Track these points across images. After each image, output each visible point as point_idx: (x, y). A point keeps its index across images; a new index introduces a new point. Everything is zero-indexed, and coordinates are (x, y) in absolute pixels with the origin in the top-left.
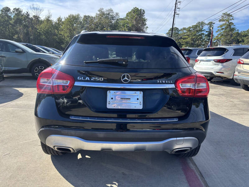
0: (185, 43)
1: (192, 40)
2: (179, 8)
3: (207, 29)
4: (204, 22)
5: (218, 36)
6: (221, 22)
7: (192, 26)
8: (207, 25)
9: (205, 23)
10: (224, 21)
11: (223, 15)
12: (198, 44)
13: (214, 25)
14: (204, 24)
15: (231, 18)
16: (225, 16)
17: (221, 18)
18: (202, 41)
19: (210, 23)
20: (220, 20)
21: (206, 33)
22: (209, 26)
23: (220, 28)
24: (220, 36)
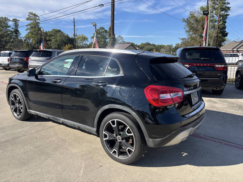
3: (12, 26)
4: (8, 18)
5: (29, 35)
6: (29, 21)
8: (12, 21)
9: (9, 19)
10: (32, 20)
11: (29, 14)
12: (6, 40)
13: (19, 22)
15: (38, 18)
16: (31, 15)
17: (28, 17)
18: (11, 38)
19: (14, 19)
20: (28, 19)
21: (13, 30)
22: (14, 23)
23: (29, 27)
24: (30, 34)
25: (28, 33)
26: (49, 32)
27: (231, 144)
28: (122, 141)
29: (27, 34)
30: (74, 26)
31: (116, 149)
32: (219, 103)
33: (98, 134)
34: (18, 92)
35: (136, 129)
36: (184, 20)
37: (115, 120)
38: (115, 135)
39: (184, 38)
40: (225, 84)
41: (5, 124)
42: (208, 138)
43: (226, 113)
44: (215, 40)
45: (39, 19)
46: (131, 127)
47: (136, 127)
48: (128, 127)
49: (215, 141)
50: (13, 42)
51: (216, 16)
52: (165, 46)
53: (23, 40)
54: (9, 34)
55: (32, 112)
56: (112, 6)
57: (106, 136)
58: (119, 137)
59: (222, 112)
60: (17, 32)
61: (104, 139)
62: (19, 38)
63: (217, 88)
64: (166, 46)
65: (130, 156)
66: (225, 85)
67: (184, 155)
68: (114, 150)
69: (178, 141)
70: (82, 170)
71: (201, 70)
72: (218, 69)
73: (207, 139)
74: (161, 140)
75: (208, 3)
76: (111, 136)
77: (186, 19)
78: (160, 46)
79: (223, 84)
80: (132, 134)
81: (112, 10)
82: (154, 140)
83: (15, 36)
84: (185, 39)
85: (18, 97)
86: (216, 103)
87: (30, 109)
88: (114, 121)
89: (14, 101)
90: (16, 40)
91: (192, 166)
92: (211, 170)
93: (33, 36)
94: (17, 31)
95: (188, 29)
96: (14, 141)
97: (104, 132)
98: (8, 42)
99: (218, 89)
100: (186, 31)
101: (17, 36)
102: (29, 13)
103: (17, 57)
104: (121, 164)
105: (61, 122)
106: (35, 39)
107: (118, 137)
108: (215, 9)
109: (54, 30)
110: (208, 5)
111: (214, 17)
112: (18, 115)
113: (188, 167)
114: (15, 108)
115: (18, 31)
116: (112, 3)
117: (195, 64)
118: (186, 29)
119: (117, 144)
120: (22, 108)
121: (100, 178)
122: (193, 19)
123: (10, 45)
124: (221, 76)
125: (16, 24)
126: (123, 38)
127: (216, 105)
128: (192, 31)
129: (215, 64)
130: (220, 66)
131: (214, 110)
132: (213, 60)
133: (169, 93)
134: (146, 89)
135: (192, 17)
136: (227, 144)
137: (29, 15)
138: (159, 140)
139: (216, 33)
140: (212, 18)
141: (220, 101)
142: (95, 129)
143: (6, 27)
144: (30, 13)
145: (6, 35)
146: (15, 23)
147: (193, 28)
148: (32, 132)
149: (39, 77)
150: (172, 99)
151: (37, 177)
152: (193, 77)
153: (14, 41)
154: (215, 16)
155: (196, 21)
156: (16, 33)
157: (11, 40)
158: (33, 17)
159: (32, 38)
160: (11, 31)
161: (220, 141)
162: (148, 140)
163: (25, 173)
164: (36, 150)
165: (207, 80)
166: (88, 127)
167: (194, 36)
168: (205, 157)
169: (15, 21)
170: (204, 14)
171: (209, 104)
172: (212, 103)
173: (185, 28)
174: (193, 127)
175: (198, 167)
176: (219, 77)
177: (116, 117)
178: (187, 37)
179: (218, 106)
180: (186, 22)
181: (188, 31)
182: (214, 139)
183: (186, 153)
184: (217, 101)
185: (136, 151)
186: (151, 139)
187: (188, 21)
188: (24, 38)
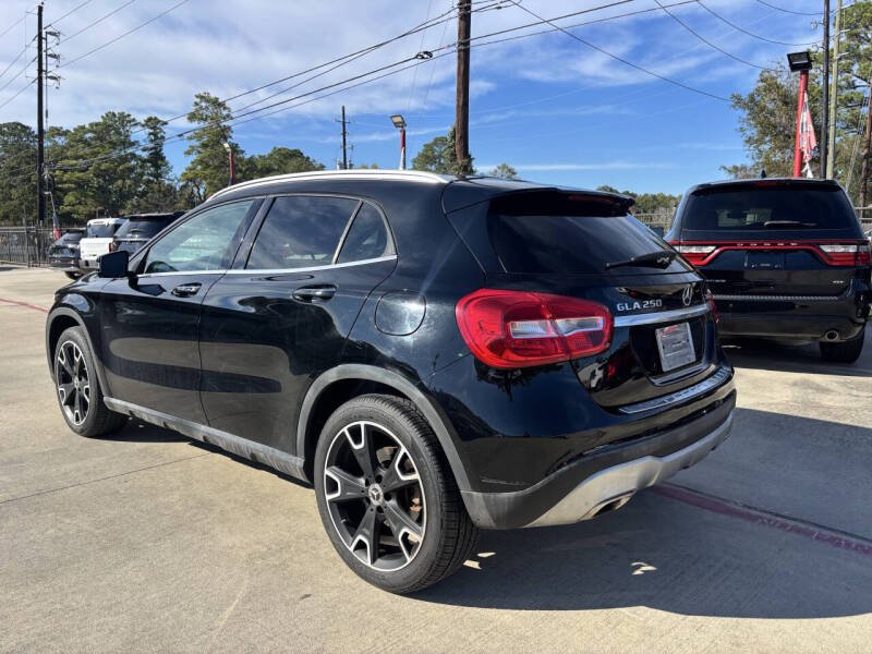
0: (73, 186)
1: (99, 174)
2: (54, 56)
3: (144, 140)
4: (129, 115)
5: (194, 169)
6: (196, 122)
7: (91, 125)
8: (143, 126)
9: (134, 120)
10: (205, 120)
11: (198, 100)
12: (121, 190)
13: (165, 128)
14: (130, 122)
15: (225, 113)
16: (204, 104)
17: (193, 109)
18: (137, 182)
19: (150, 119)
20: (192, 117)
21: (145, 155)
22: (148, 130)
23: (195, 143)
24: (199, 167)
25: (192, 163)
26: (260, 157)
27: (845, 537)
28: (386, 502)
29: (191, 165)
30: (344, 134)
31: (365, 535)
32: (840, 394)
33: (309, 478)
34: (77, 337)
35: (430, 454)
36: (738, 101)
37: (362, 424)
38: (362, 481)
39: (739, 165)
40: (862, 320)
41: (29, 448)
42: (758, 513)
43: (856, 428)
44: (860, 173)
45: (228, 116)
46: (413, 448)
47: (427, 449)
48: (404, 450)
49: (783, 526)
50: (144, 194)
51: (864, 83)
52: (671, 198)
53: (178, 189)
54: (131, 170)
55: (118, 404)
56: (459, 57)
57: (332, 487)
58: (375, 489)
59: (842, 422)
60: (160, 162)
61: (329, 497)
62: (167, 182)
63: (831, 336)
64: (674, 198)
65: (409, 560)
66: (864, 325)
67: (638, 572)
68: (360, 537)
69: (587, 504)
70: (232, 608)
71: (763, 265)
72: (831, 260)
73: (753, 519)
74: (516, 498)
75: (827, 35)
76: (351, 485)
77: (745, 96)
78: (654, 197)
79: (854, 317)
80: (416, 476)
81: (462, 69)
82: (492, 495)
83: (151, 175)
84: (744, 168)
85: (77, 354)
86: (826, 391)
87: (111, 395)
88: (358, 427)
89: (68, 369)
90: (156, 187)
91: (660, 612)
92: (732, 632)
93: (208, 172)
94: (157, 159)
95: (753, 132)
96: (37, 500)
97: (327, 472)
98: (128, 196)
99: (837, 339)
100: (747, 142)
101: (158, 176)
102: (197, 97)
103: (137, 238)
104: (381, 592)
105: (202, 439)
106: (216, 182)
107: (371, 487)
108: (859, 57)
109: (278, 151)
110: (828, 42)
111: (855, 88)
112: (77, 420)
113: (643, 614)
114: (69, 393)
115: (163, 158)
116: (460, 44)
117: (740, 245)
118: (749, 133)
119: (370, 514)
120: (87, 391)
121: (287, 636)
122: (774, 95)
123: (133, 206)
124: (846, 288)
125: (155, 135)
126: (514, 173)
127: (826, 400)
128: (770, 141)
129: (819, 244)
130: (840, 249)
131: (812, 415)
132: (812, 227)
133: (550, 318)
134: (465, 302)
135: (768, 89)
136: (832, 540)
137: (196, 104)
138: (509, 498)
139: (864, 145)
140: (846, 92)
141: (844, 384)
142: (299, 461)
143: (123, 143)
144: (201, 97)
145: (122, 171)
146: (151, 131)
147: (775, 127)
148: (108, 474)
149: (140, 282)
150: (562, 340)
151: (64, 623)
152: (664, 266)
153: (147, 193)
154: (859, 82)
155: (786, 103)
156: (157, 167)
157: (140, 189)
158: (210, 111)
159: (205, 178)
160: (140, 158)
161: (802, 526)
162: (470, 496)
163: (28, 606)
164: (97, 532)
165: (790, 305)
166: (278, 453)
167: (777, 157)
168: (724, 581)
169: (153, 123)
170: (794, 68)
171: (796, 394)
172: (810, 391)
173: (742, 129)
174: (659, 454)
175: (683, 616)
176: (840, 291)
177: (362, 411)
178: (749, 163)
179: (831, 404)
180: (746, 106)
181: (756, 141)
182: (779, 519)
183: (650, 564)
184: (834, 386)
185: (431, 542)
186: (480, 494)
187: (752, 104)
188: (179, 181)
